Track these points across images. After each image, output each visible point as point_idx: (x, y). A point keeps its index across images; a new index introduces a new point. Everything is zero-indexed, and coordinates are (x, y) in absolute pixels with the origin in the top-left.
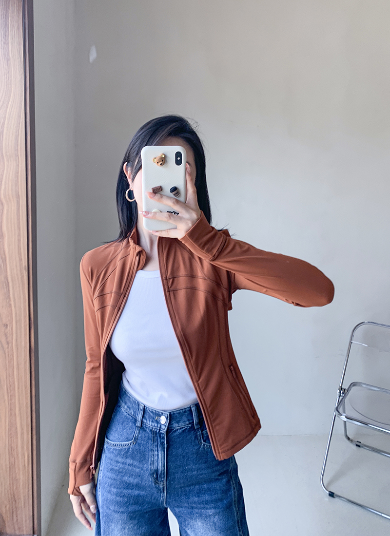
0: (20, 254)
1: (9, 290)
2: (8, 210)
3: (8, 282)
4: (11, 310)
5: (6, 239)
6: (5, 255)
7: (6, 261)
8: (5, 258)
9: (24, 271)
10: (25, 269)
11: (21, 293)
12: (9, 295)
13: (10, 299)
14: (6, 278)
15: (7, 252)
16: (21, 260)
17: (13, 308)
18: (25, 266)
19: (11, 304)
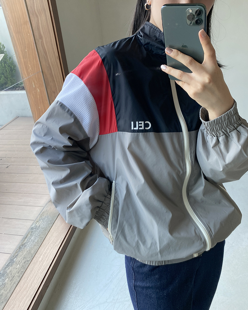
0: (53, 49)
1: (52, 72)
2: (41, 20)
3: (50, 67)
4: (56, 84)
5: (44, 39)
6: (45, 50)
7: (46, 53)
8: (46, 51)
9: (57, 59)
10: (58, 58)
11: (59, 74)
12: (53, 75)
13: (53, 77)
14: (49, 64)
15: (46, 48)
16: (54, 52)
17: (56, 82)
18: (57, 56)
19: (54, 80)
